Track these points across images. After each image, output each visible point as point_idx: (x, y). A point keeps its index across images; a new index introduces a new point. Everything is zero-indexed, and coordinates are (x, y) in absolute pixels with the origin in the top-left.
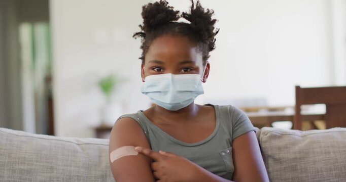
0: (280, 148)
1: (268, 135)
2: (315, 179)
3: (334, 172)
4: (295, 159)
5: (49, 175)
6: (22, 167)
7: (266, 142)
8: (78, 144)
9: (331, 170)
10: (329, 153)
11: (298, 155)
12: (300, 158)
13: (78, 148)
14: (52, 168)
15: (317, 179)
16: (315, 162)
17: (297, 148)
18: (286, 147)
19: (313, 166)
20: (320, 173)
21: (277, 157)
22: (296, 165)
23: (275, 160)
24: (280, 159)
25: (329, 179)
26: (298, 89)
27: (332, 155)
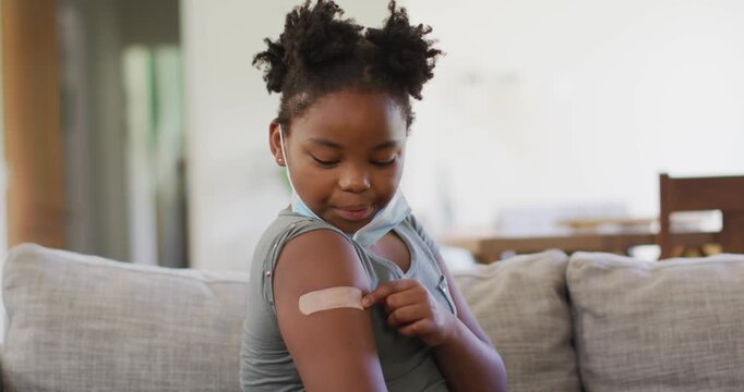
0: (605, 295)
1: (584, 267)
2: (674, 356)
3: (711, 341)
4: (634, 316)
5: (146, 341)
6: (96, 326)
7: (578, 281)
8: (207, 283)
9: (705, 338)
10: (703, 304)
11: (641, 308)
12: (645, 314)
13: (205, 289)
14: (153, 328)
15: (678, 356)
16: (673, 322)
17: (639, 293)
18: (618, 292)
19: (670, 329)
20: (683, 344)
21: (599, 311)
22: (636, 329)
23: (596, 316)
24: (604, 316)
25: (702, 356)
26: (664, 179)
27: (709, 308)
